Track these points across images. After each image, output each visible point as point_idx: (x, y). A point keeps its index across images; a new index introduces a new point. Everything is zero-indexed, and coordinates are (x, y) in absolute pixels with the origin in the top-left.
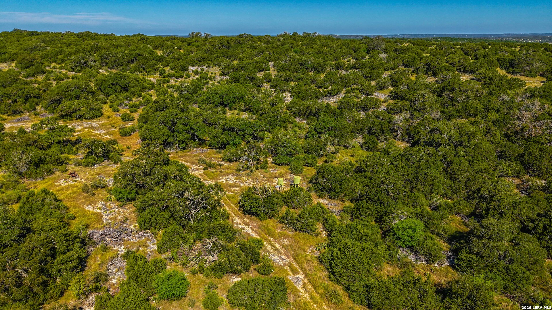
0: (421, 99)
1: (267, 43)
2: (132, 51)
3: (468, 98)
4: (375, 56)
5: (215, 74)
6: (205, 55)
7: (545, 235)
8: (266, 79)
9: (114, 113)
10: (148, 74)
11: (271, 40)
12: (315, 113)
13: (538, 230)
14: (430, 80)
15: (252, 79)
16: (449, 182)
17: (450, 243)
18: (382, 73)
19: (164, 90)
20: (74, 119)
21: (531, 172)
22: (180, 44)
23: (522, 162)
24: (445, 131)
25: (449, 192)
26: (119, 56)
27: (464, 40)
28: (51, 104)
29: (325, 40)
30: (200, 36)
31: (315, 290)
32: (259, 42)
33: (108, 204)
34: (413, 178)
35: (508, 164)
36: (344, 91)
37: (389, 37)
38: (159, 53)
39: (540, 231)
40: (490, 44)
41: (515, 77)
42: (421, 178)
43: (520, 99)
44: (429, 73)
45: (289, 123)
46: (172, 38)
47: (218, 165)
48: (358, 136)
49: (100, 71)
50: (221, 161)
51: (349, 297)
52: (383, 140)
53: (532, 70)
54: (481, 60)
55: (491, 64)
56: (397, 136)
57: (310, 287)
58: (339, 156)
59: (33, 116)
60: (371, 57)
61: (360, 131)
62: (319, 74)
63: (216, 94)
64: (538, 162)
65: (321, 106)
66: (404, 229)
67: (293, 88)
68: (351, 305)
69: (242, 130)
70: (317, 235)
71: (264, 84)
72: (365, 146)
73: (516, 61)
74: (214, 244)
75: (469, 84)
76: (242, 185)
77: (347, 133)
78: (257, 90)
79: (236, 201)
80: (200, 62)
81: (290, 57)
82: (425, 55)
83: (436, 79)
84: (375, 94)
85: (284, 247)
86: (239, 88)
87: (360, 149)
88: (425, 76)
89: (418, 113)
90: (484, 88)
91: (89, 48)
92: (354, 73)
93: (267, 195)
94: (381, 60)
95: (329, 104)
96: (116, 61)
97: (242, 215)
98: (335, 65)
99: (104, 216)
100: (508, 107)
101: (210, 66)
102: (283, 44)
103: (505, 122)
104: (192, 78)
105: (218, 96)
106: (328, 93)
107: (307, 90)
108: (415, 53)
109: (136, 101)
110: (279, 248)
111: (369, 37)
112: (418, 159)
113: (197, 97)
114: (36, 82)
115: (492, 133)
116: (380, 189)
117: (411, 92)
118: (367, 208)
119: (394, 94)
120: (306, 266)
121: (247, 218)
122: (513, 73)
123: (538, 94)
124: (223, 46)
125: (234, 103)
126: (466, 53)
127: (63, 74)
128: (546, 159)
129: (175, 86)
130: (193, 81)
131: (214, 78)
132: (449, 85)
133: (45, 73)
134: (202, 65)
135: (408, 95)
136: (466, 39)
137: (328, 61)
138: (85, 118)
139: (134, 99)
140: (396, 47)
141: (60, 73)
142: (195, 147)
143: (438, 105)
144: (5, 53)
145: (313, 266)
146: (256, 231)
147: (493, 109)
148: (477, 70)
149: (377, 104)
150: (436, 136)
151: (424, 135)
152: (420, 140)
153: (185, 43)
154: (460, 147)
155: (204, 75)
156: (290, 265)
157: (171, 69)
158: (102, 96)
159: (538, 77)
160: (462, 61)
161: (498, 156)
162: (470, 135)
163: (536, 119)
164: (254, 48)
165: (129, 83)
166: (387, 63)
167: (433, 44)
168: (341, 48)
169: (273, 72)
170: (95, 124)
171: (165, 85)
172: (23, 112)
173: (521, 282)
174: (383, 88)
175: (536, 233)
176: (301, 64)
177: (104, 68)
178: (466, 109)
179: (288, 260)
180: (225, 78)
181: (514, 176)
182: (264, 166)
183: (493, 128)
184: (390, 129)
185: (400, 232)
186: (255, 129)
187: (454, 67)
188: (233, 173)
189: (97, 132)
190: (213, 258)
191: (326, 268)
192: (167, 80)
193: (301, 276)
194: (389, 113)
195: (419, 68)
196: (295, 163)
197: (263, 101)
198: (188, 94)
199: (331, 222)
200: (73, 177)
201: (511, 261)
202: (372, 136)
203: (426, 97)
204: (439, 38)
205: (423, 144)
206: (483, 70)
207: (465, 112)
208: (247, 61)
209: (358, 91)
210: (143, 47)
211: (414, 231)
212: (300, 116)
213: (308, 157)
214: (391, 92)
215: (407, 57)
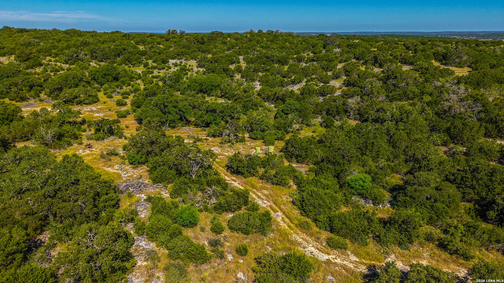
0: (370, 86)
1: (236, 39)
2: (117, 46)
3: (407, 85)
4: (330, 51)
5: (192, 66)
6: (183, 49)
7: (462, 184)
8: (237, 70)
9: (109, 99)
10: (133, 67)
11: (239, 37)
12: (281, 98)
13: (457, 181)
14: (377, 70)
15: (226, 70)
16: (391, 149)
17: (391, 193)
18: (337, 65)
19: (150, 79)
20: (75, 104)
21: (456, 141)
22: (159, 40)
23: (449, 134)
24: (389, 110)
25: (391, 156)
26: (107, 50)
27: (408, 37)
28: (54, 91)
29: (286, 36)
30: (176, 33)
31: (291, 222)
32: (229, 39)
33: (124, 166)
34: (363, 147)
35: (438, 135)
36: (305, 80)
37: (342, 34)
38: (141, 48)
39: (458, 182)
40: (429, 41)
41: (446, 67)
42: (369, 147)
43: (449, 85)
44: (376, 65)
45: (260, 107)
46: (151, 35)
47: (204, 139)
48: (318, 117)
49: (91, 63)
50: (206, 137)
51: (317, 225)
52: (338, 119)
53: (461, 61)
54: (419, 54)
55: (427, 57)
56: (350, 116)
57: (287, 220)
58: (303, 132)
59: (39, 102)
60: (327, 51)
61: (320, 113)
62: (283, 66)
63: (196, 82)
64: (461, 133)
65: (287, 92)
66: (356, 181)
67: (262, 78)
68: (319, 231)
69: (222, 112)
70: (289, 187)
71: (236, 75)
72: (324, 124)
73: (447, 54)
74: (214, 191)
75: (408, 73)
76: (226, 154)
77: (309, 114)
78: (231, 80)
79: (224, 165)
80: (178, 55)
81: (257, 51)
82: (373, 49)
83: (382, 70)
84: (331, 82)
85: (265, 195)
86: (215, 78)
87: (320, 127)
88: (373, 67)
89: (367, 97)
90: (420, 77)
91: (79, 43)
92: (313, 65)
93: (249, 158)
94: (335, 54)
95: (293, 91)
96: (104, 55)
97: (230, 175)
98: (297, 58)
99: (122, 175)
100: (439, 91)
101: (187, 59)
102: (250, 41)
103: (436, 103)
104: (172, 70)
105: (198, 84)
106: (292, 82)
107: (273, 79)
108: (365, 48)
109: (126, 89)
110: (262, 196)
111: (324, 35)
112: (367, 132)
113: (179, 85)
114: (35, 73)
115: (426, 112)
116: (338, 153)
117: (361, 80)
118: (328, 168)
119: (347, 82)
120: (282, 207)
121: (234, 176)
122: (446, 64)
123: (464, 81)
124: (197, 42)
125: (211, 90)
126: (408, 48)
127: (59, 67)
128: (467, 131)
129: (159, 76)
130: (174, 72)
131: (192, 69)
132: (393, 75)
133: (42, 65)
134: (181, 59)
135: (359, 83)
136: (410, 36)
137: (290, 55)
138: (85, 104)
139: (124, 87)
140: (348, 43)
141: (56, 65)
142: (183, 126)
143: (383, 90)
144: (3, 48)
145: (288, 207)
146: (242, 185)
147: (427, 93)
148: (416, 62)
149: (333, 90)
150: (381, 114)
151: (372, 114)
152: (369, 118)
153: (163, 39)
154: (400, 122)
155: (183, 67)
156: (271, 207)
157: (154, 62)
158: (96, 85)
159: (466, 67)
160: (403, 54)
161: (430, 129)
162: (408, 113)
163: (461, 100)
164: (225, 43)
165: (119, 74)
166: (341, 56)
167: (380, 41)
168: (301, 44)
169: (243, 65)
170: (94, 109)
171: (151, 76)
172: (29, 99)
173: (442, 214)
174: (338, 77)
175: (456, 183)
176: (267, 58)
177: (93, 61)
178: (405, 94)
179: (269, 204)
180: (201, 70)
181: (442, 145)
182: (242, 140)
183: (426, 108)
184: (344, 110)
185: (353, 183)
186: (233, 111)
187: (397, 59)
188: (218, 145)
189: (96, 115)
190: (214, 201)
191: (298, 208)
192: (151, 72)
193: (280, 213)
194: (343, 97)
195: (368, 60)
196: (268, 137)
197: (237, 88)
198: (171, 83)
199: (300, 177)
200: (89, 147)
201: (436, 201)
202: (329, 117)
203: (374, 84)
204: (386, 35)
205: (371, 121)
206: (421, 62)
207: (405, 96)
208: (220, 55)
209: (317, 80)
210: (127, 42)
211: (363, 182)
212: (268, 101)
213: (278, 133)
214: (345, 81)
215: (358, 51)
